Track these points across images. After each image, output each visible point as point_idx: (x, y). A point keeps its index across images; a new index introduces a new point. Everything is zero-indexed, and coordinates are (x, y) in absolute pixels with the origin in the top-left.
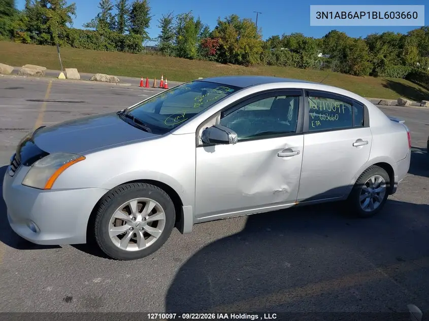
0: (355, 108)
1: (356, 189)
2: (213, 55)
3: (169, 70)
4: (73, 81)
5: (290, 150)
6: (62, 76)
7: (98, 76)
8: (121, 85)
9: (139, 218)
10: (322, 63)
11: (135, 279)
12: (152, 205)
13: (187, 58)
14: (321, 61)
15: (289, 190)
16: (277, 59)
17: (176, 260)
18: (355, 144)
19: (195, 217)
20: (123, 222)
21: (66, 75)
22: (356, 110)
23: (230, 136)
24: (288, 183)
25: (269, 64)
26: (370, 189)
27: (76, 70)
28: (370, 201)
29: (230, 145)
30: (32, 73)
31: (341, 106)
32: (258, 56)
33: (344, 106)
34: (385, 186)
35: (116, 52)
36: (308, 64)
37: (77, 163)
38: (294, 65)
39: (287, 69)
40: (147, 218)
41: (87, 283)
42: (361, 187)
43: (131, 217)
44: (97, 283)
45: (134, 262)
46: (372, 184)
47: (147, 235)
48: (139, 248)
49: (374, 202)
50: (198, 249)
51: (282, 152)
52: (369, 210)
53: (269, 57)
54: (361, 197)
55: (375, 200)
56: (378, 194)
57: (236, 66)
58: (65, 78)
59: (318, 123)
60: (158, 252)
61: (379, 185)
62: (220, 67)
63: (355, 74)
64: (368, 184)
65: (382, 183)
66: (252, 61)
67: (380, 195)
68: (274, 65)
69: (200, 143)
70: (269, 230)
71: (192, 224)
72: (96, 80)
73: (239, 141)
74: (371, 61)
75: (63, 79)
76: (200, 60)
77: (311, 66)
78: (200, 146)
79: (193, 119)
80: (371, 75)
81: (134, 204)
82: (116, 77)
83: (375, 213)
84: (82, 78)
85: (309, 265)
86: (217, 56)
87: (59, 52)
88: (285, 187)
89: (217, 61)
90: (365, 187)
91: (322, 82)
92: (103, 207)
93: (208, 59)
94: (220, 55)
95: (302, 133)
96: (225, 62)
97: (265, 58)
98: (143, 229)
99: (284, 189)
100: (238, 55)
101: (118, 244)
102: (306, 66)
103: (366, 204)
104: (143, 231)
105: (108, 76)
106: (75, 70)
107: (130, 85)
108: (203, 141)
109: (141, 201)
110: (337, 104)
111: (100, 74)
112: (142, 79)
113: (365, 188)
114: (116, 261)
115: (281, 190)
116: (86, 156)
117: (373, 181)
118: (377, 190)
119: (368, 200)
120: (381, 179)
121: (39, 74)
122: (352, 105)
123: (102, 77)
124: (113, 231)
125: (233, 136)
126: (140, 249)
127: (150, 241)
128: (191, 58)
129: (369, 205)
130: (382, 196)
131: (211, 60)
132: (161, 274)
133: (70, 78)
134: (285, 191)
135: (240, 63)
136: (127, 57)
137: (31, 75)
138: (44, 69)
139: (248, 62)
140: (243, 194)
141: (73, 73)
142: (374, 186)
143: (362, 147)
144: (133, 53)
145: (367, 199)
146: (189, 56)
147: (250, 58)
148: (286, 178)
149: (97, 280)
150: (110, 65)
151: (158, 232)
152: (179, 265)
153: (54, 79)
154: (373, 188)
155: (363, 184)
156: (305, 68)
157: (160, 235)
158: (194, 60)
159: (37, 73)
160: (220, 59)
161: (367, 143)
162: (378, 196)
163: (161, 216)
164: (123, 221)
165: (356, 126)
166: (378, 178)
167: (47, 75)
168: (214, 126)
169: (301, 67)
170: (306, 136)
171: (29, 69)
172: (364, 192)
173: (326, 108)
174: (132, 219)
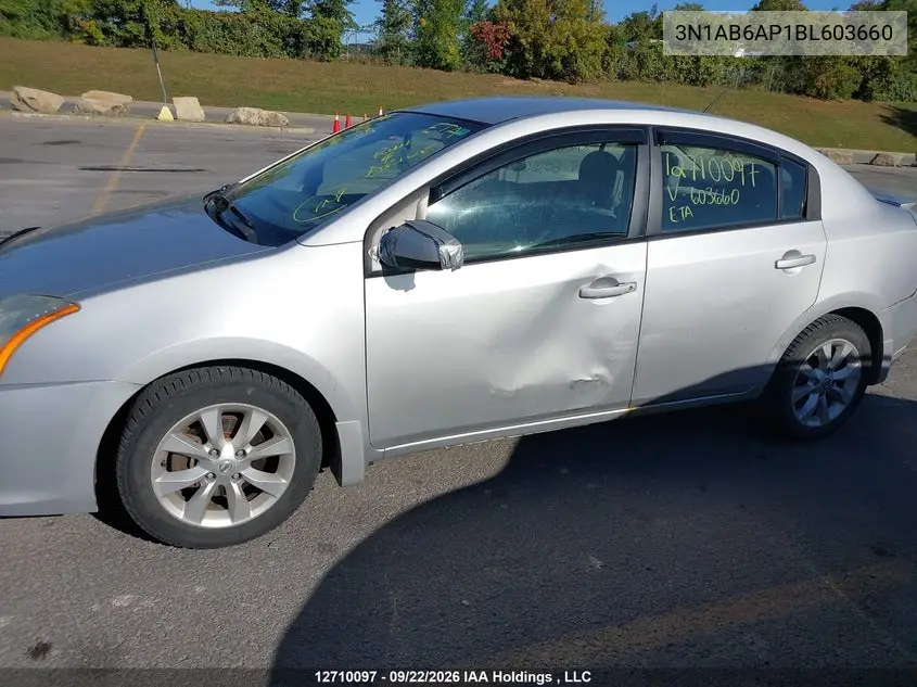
0: (784, 172)
1: (785, 374)
2: (498, 60)
3: (399, 94)
4: (187, 125)
5: (611, 280)
6: (165, 113)
7: (243, 113)
8: (290, 130)
9: (228, 451)
10: (742, 72)
11: (213, 596)
12: (257, 420)
13: (439, 68)
14: (741, 67)
15: (610, 378)
16: (641, 65)
17: (325, 548)
18: (780, 264)
19: (370, 445)
20: (190, 462)
21: (174, 112)
22: (786, 176)
23: (443, 249)
24: (607, 363)
25: (623, 76)
26: (819, 373)
27: (195, 99)
28: (819, 403)
29: (445, 273)
30: (103, 110)
31: (748, 168)
32: (597, 60)
33: (757, 167)
34: (858, 365)
35: (284, 60)
36: (710, 75)
37: (60, 321)
38: (679, 77)
39: (663, 87)
40: (248, 451)
41: (95, 608)
42: (797, 368)
43: (207, 449)
44: (121, 608)
45: (224, 551)
46: (826, 360)
47: (250, 490)
48: (233, 521)
49: (829, 404)
50: (382, 521)
51: (591, 287)
52: (816, 423)
53: (621, 59)
54: (797, 393)
55: (832, 398)
56: (840, 383)
57: (549, 84)
58: (171, 118)
59: (686, 212)
60: (284, 527)
61: (844, 363)
62: (513, 86)
63: (819, 95)
64: (814, 361)
65: (850, 358)
66: (584, 70)
67: (846, 386)
68: (633, 79)
69: (377, 266)
70: (565, 471)
71: (362, 464)
72: (238, 121)
73: (468, 262)
74: (856, 65)
75: (168, 122)
76: (467, 71)
77: (718, 78)
78: (376, 274)
79: (358, 206)
80: (855, 95)
81: (211, 418)
82: (281, 115)
83: (831, 431)
84: (209, 117)
85: (648, 565)
86: (505, 62)
87: (157, 61)
88: (600, 370)
89: (505, 72)
90: (807, 367)
91: (707, 110)
92: (134, 425)
93: (485, 69)
94: (512, 61)
95: (643, 237)
96: (523, 75)
97: (612, 64)
98: (240, 475)
99: (597, 376)
100: (554, 59)
101: (178, 512)
102: (706, 80)
103: (809, 410)
104: (241, 481)
105: (265, 113)
106: (193, 101)
107: (311, 130)
108: (381, 262)
109: (229, 410)
110: (737, 163)
111: (247, 109)
112: (337, 118)
113: (806, 370)
114: (179, 551)
115: (590, 379)
116: (82, 303)
117: (828, 352)
118: (838, 375)
119: (813, 400)
120: (848, 349)
121: (118, 111)
122: (776, 166)
123: (250, 115)
124: (163, 484)
125: (451, 249)
126: (236, 523)
127: (259, 505)
128: (448, 68)
129: (815, 413)
130: (850, 390)
131: (491, 72)
132: (281, 586)
133: (183, 117)
134: (600, 380)
135: (556, 76)
136: (308, 69)
137: (100, 113)
138: (128, 99)
139: (574, 73)
140: (493, 392)
141: (189, 107)
142: (829, 365)
143: (799, 269)
144: (321, 60)
145: (811, 396)
146: (443, 63)
147: (580, 65)
148: (600, 349)
149: (121, 601)
150: (271, 89)
151: (278, 483)
152: (329, 561)
153: (149, 122)
154: (828, 371)
155: (802, 362)
156: (703, 85)
157: (283, 489)
158: (453, 73)
159: (113, 108)
160: (511, 68)
161: (813, 261)
162: (838, 389)
163: (282, 446)
164: (189, 459)
165: (784, 217)
166: (841, 346)
167: (135, 112)
168: (407, 225)
169: (693, 82)
170: (654, 245)
171: (97, 100)
172: (803, 379)
173: (707, 174)
174: (210, 453)
